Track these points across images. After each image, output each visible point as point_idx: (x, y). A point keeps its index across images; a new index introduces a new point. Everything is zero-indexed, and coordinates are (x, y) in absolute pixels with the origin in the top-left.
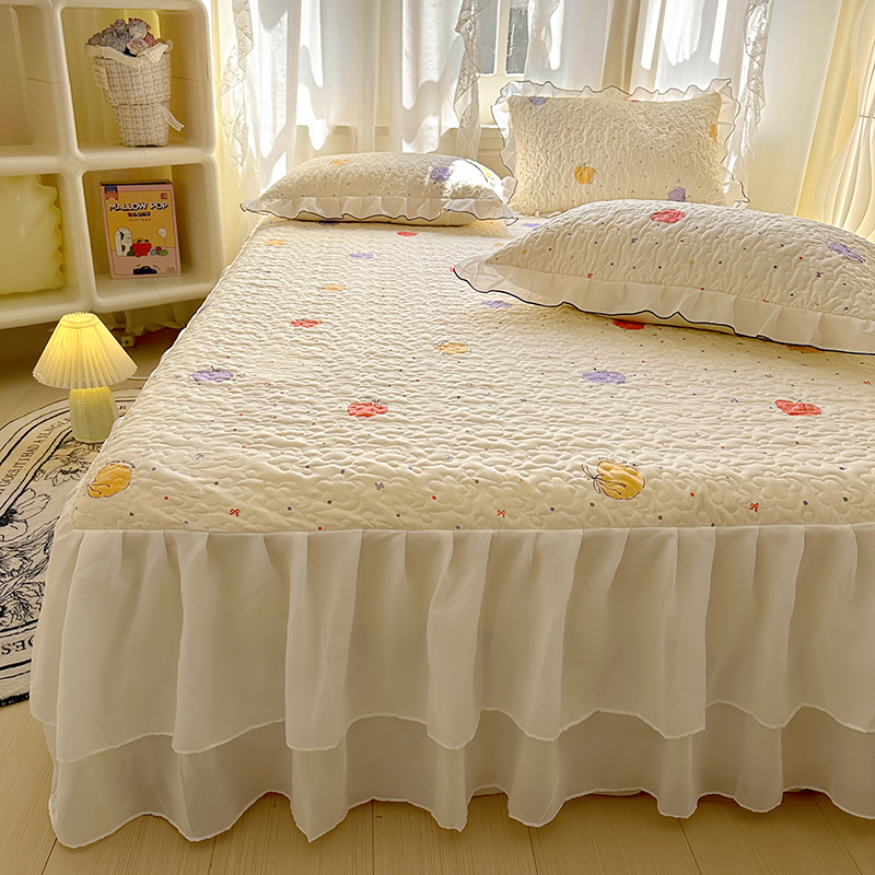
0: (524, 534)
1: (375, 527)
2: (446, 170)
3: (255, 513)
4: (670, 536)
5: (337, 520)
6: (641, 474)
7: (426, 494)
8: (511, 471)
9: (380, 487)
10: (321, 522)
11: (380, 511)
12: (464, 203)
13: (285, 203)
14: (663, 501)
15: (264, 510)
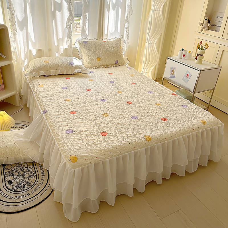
0: (138, 151)
1: (118, 156)
2: (72, 62)
3: (100, 157)
4: (156, 145)
5: (113, 156)
6: (150, 137)
7: (123, 148)
8: (133, 140)
9: (116, 148)
10: (110, 156)
11: (118, 153)
12: (79, 70)
13: (36, 73)
14: (154, 140)
15: (101, 156)
